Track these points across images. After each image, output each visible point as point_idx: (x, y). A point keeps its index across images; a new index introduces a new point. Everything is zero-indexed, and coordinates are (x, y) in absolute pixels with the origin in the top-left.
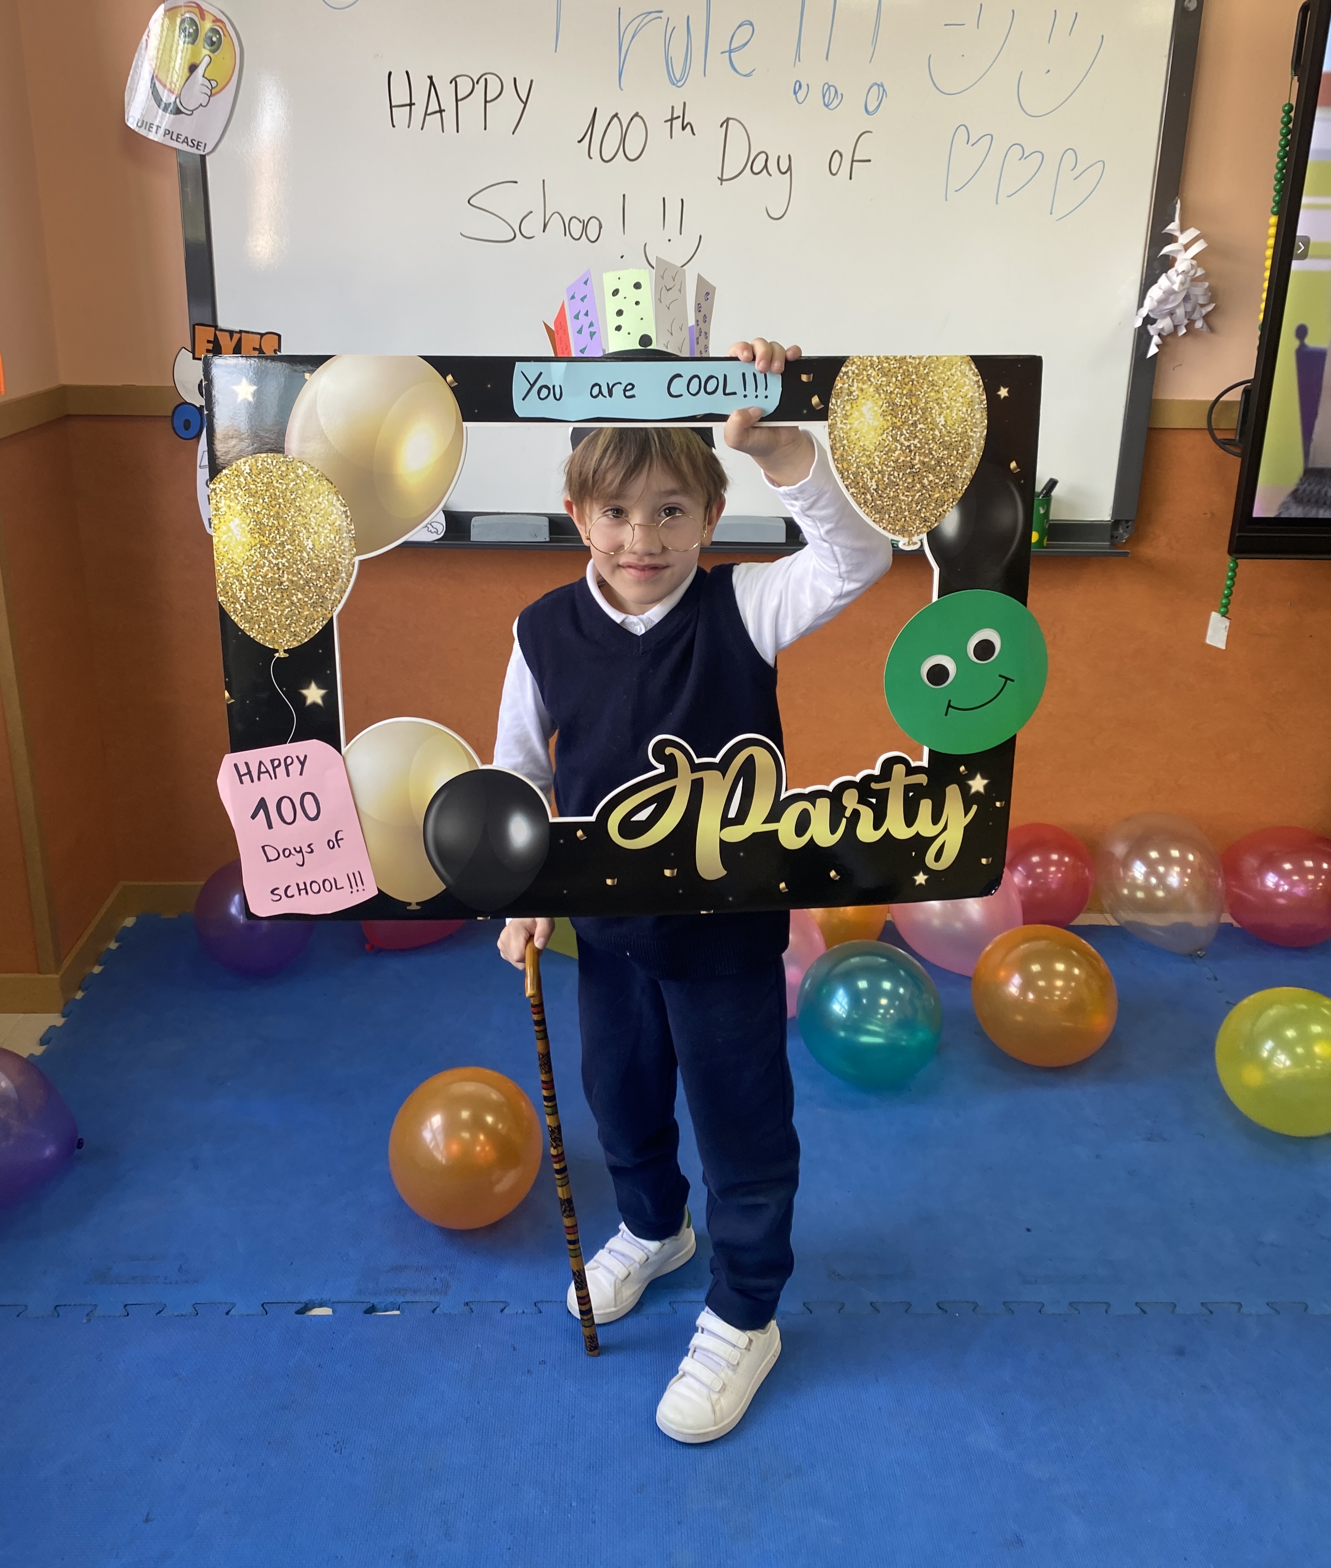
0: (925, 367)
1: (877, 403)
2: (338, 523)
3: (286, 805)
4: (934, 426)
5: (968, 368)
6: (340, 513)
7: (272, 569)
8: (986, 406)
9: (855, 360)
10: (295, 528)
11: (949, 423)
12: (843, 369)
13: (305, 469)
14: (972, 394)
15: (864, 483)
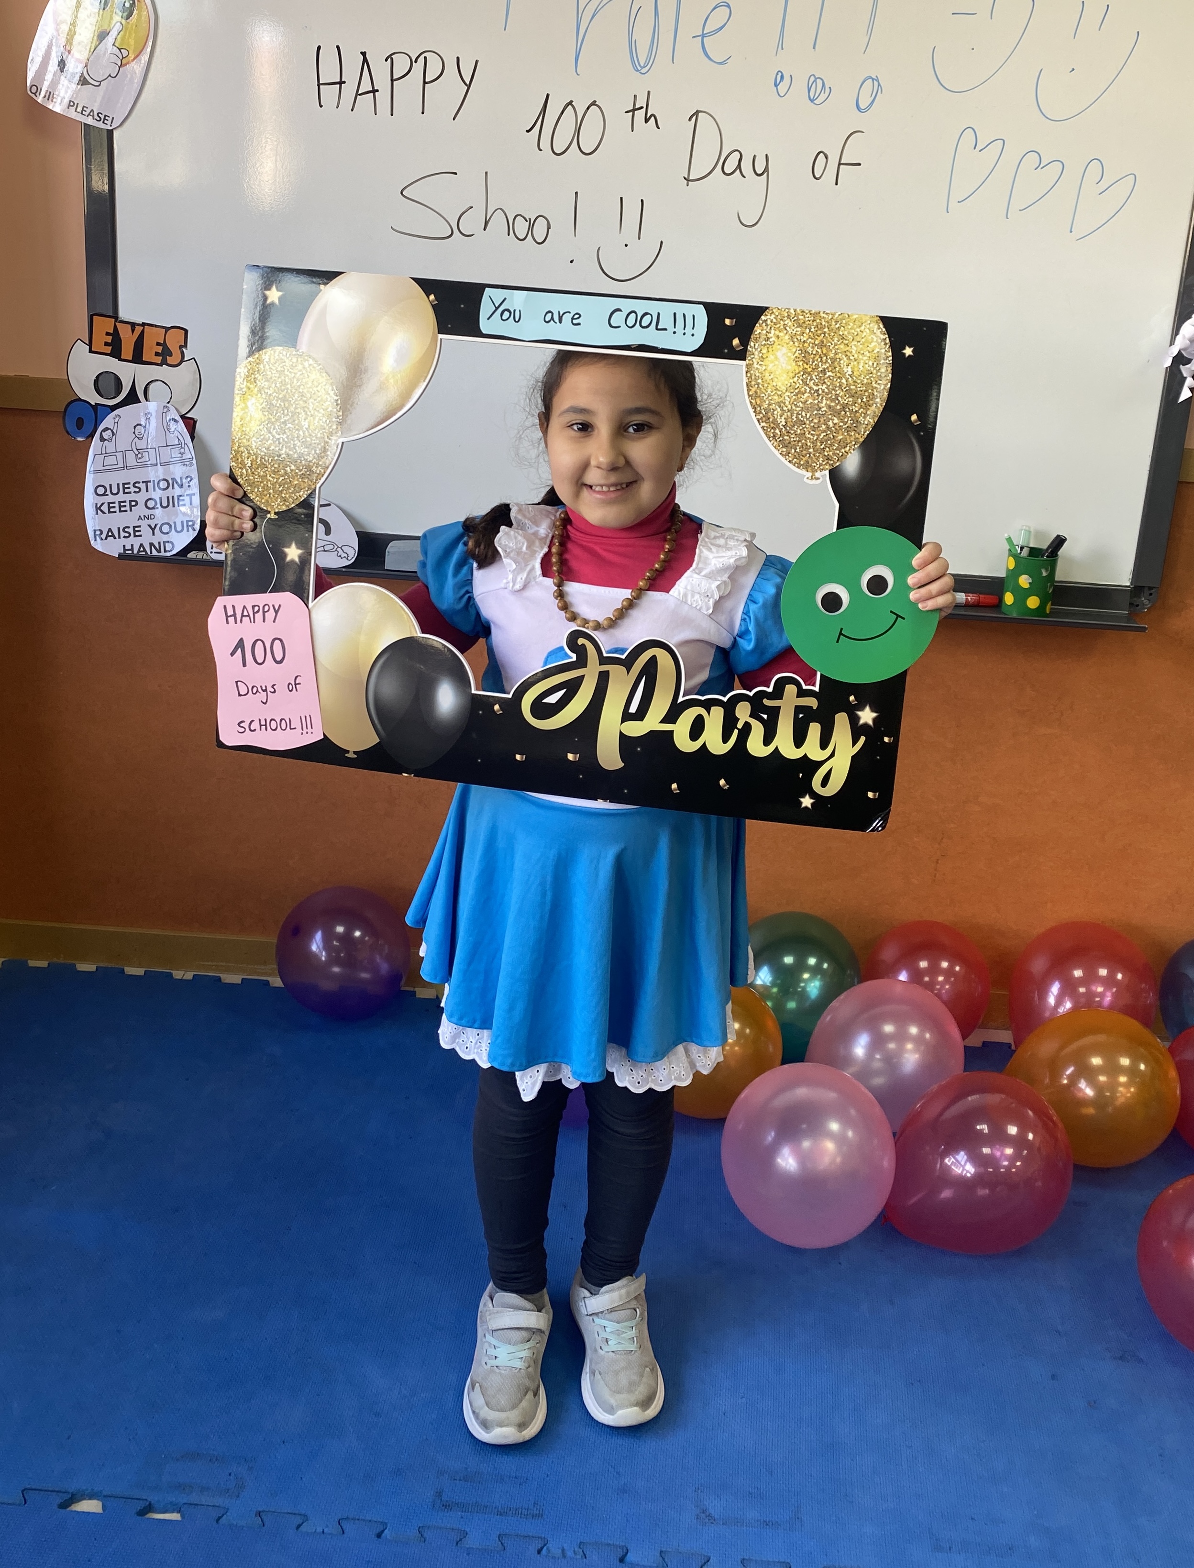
0: (837, 322)
1: (790, 350)
2: (330, 409)
3: (259, 646)
4: (842, 375)
5: (876, 326)
6: (333, 401)
7: (274, 442)
8: (891, 362)
9: (774, 310)
10: (297, 411)
11: (855, 374)
12: (763, 318)
13: (311, 361)
14: (879, 350)
15: (775, 420)
